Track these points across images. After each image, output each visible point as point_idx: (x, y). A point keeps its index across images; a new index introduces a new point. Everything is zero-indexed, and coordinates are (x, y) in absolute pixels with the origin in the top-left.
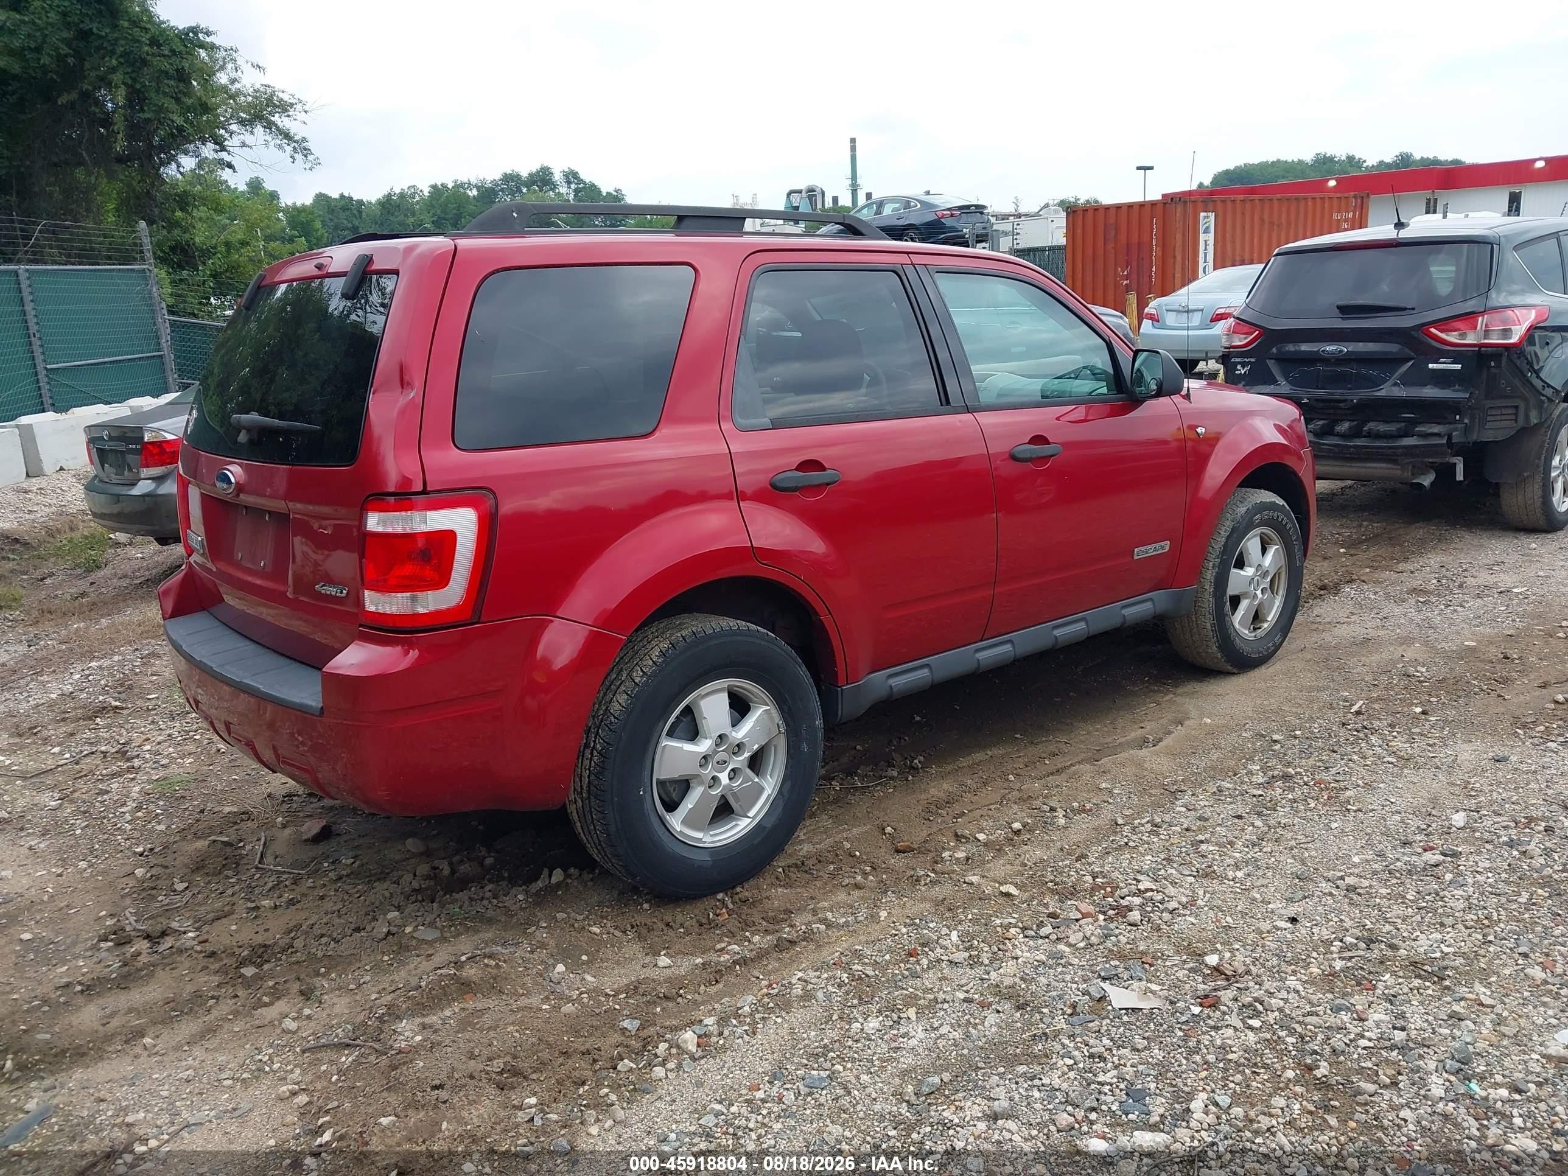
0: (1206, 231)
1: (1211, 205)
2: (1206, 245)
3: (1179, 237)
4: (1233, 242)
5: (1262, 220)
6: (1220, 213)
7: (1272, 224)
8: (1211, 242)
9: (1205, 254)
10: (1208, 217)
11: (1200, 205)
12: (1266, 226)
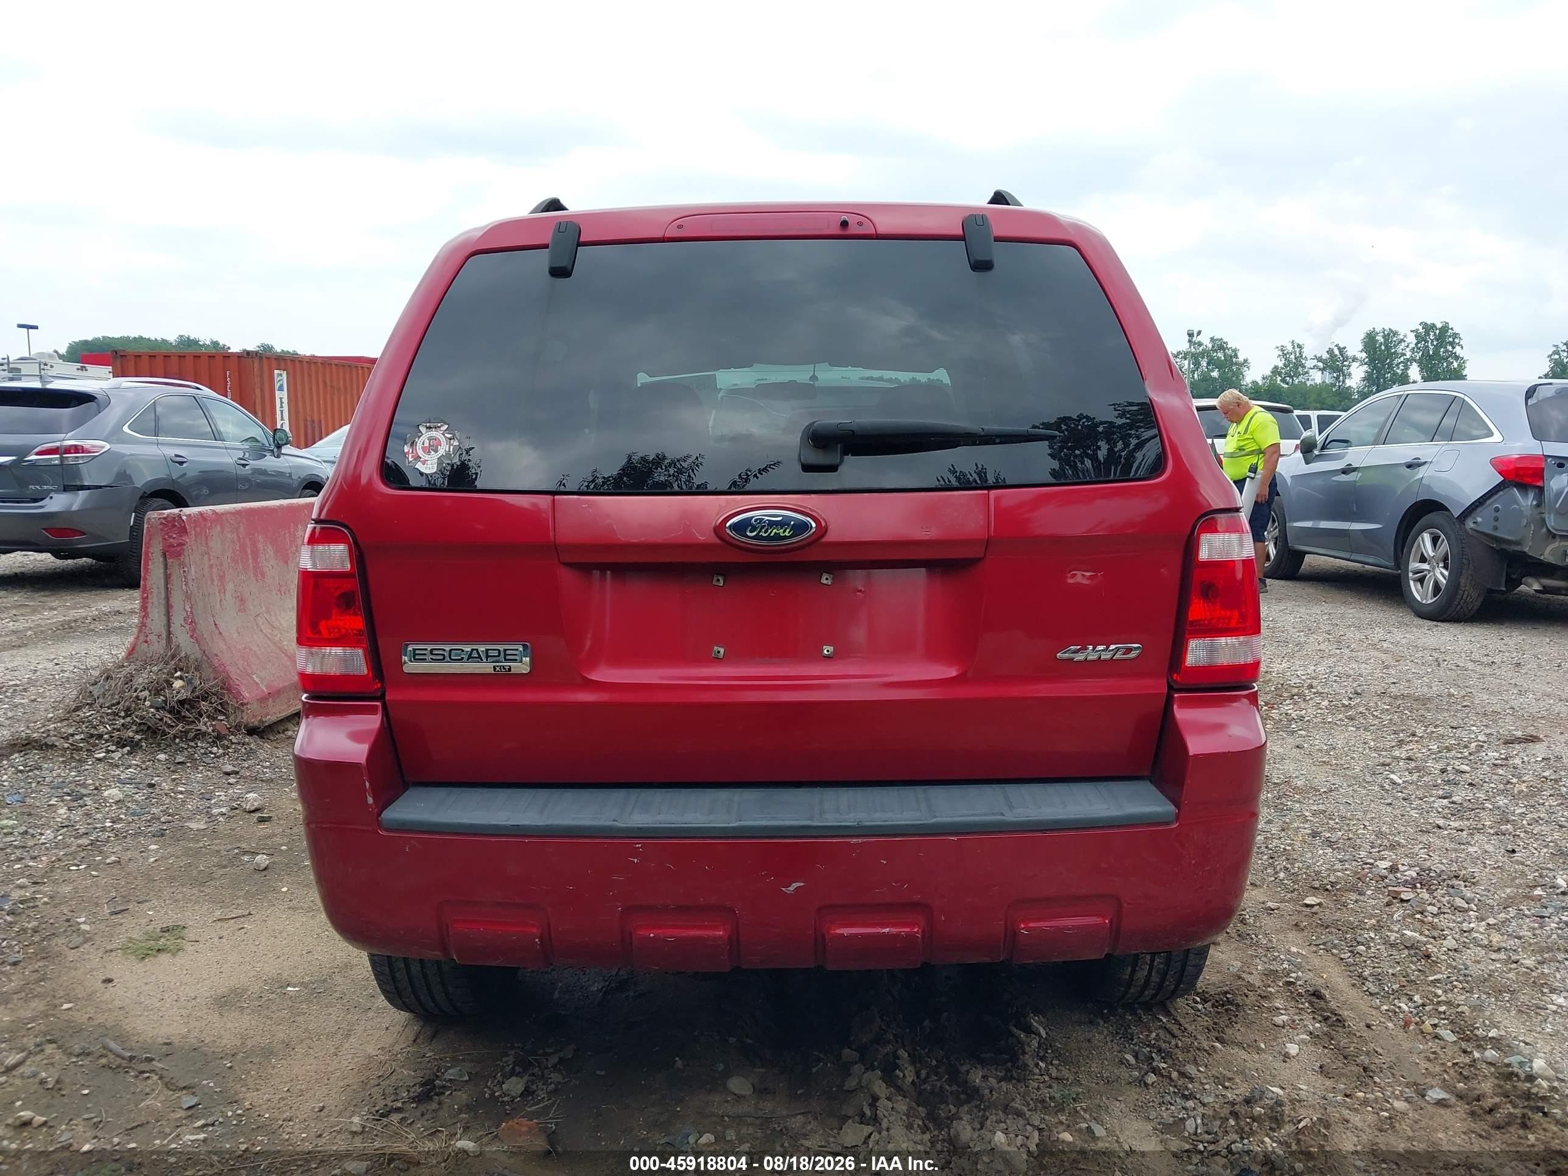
0: (281, 389)
1: (282, 365)
2: (282, 403)
3: (258, 392)
4: (304, 402)
5: (325, 383)
6: (291, 371)
7: (332, 387)
8: (285, 400)
9: (282, 412)
10: (281, 375)
11: (274, 362)
12: (329, 388)
